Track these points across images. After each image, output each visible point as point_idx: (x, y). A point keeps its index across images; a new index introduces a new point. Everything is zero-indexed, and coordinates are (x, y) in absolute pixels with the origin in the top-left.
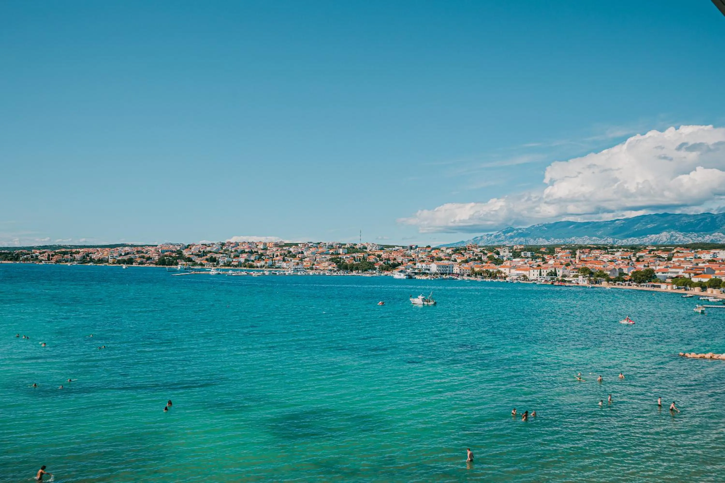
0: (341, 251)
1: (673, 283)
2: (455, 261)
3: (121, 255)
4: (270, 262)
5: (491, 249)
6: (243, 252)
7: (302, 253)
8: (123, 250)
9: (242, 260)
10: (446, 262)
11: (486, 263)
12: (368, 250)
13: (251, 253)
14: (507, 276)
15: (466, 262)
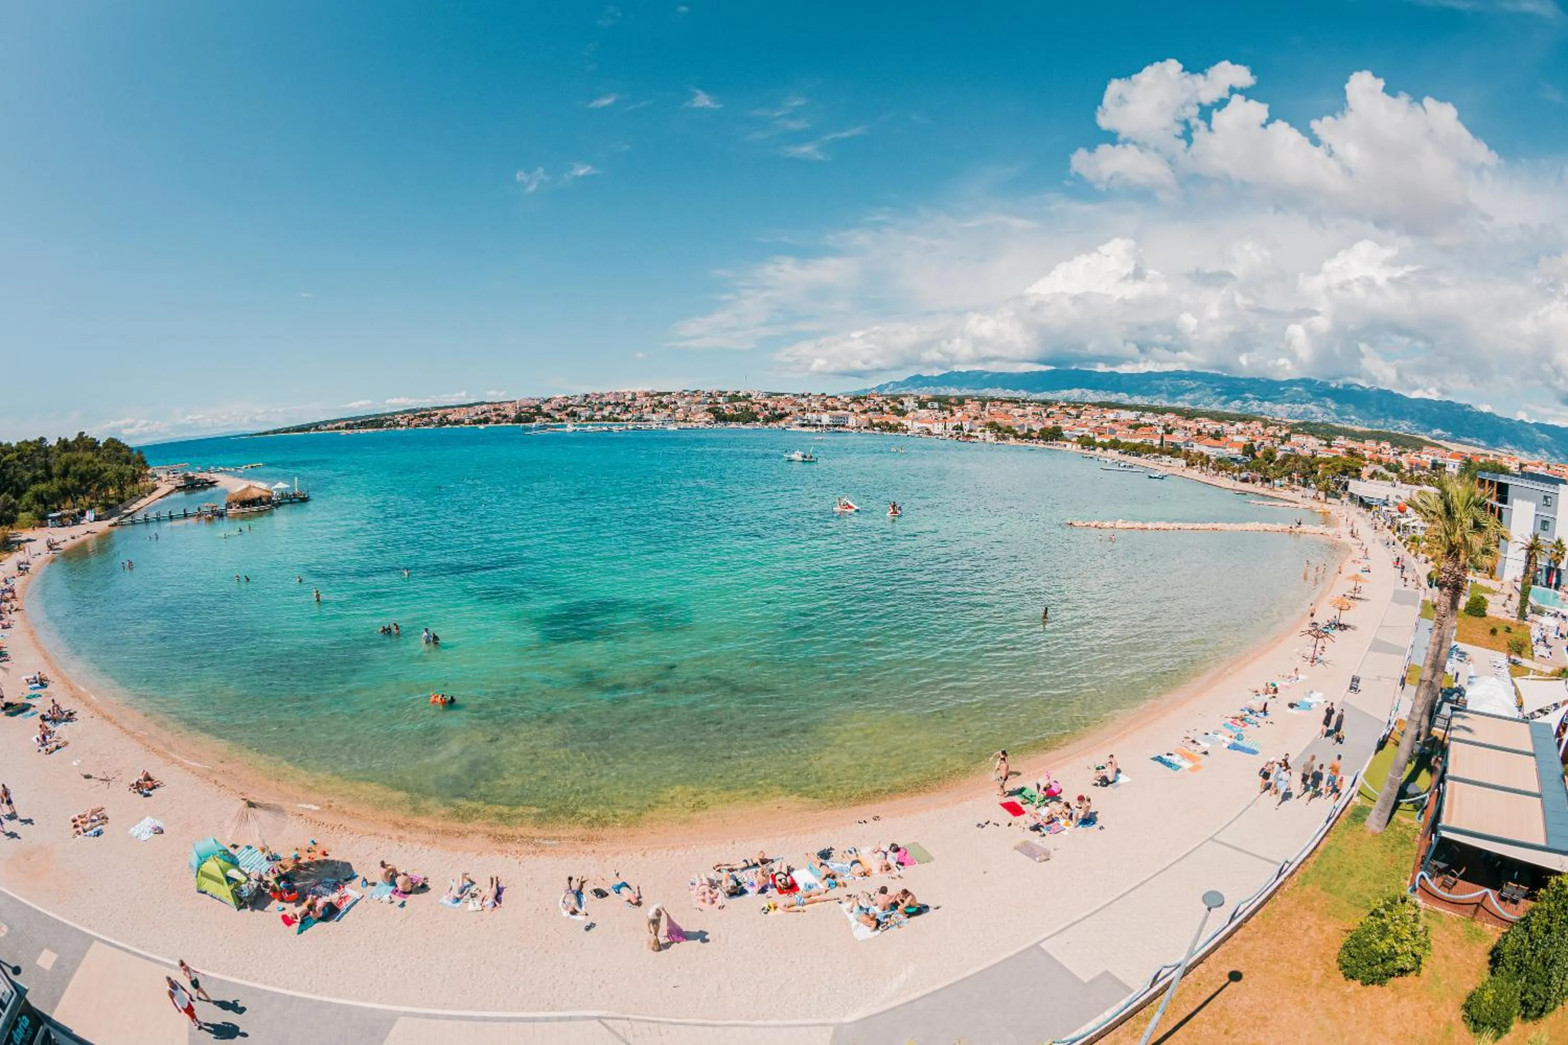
0: (721, 400)
1: (1078, 442)
2: (852, 410)
3: (477, 414)
4: (637, 414)
5: (895, 398)
6: (609, 404)
7: (675, 403)
8: (479, 409)
9: (606, 413)
10: (841, 412)
11: (888, 413)
12: (753, 399)
13: (617, 404)
14: (908, 429)
15: (865, 412)
